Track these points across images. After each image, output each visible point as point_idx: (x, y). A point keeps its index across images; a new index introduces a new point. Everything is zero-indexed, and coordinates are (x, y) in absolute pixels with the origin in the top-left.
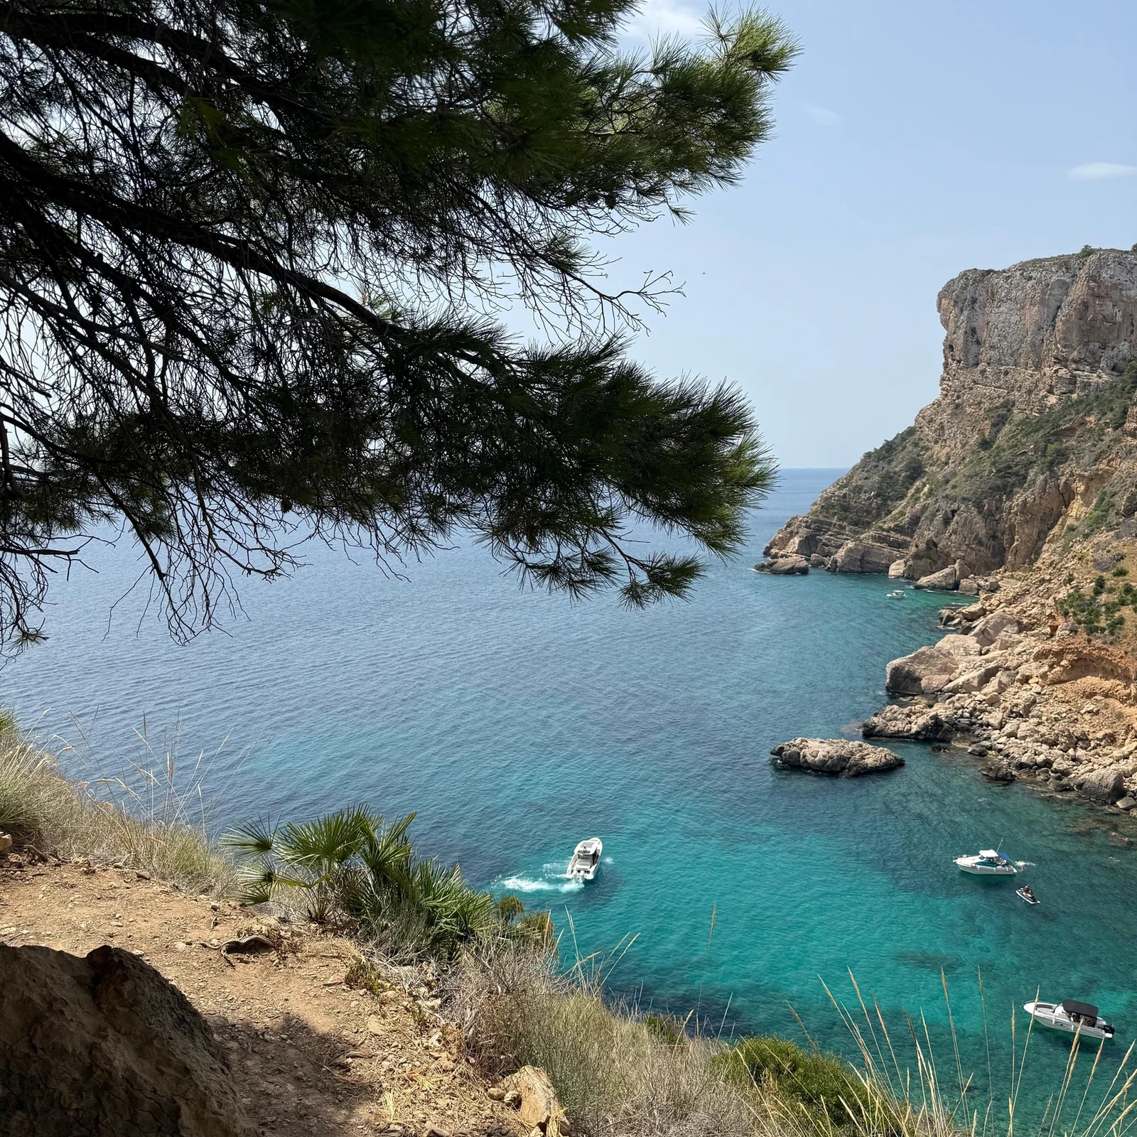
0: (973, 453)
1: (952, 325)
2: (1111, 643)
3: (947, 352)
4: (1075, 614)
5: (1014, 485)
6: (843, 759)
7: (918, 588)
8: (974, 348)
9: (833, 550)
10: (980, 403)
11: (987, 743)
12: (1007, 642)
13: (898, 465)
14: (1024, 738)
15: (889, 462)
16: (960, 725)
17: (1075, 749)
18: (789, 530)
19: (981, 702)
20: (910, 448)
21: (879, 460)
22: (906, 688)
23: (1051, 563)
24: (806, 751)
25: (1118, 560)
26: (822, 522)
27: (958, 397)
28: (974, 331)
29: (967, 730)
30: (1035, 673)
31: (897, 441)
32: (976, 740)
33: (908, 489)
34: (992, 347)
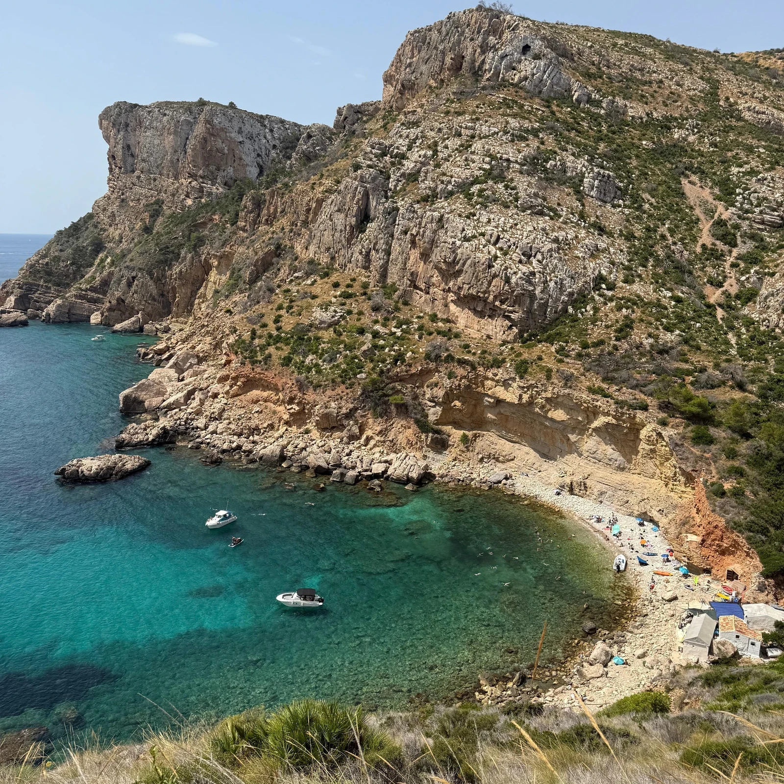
0: (139, 235)
1: (112, 140)
2: (266, 370)
3: (111, 160)
4: (242, 353)
5: (172, 260)
6: (110, 469)
7: (115, 332)
8: (130, 159)
9: (43, 305)
10: (139, 200)
11: (199, 440)
12: (197, 371)
13: (85, 241)
14: (221, 433)
15: (77, 239)
16: (180, 431)
17: (253, 436)
18: (5, 290)
19: (190, 414)
20: (92, 229)
21: (69, 237)
22: (134, 409)
23: (208, 314)
24: (83, 468)
25: (261, 317)
26: (31, 284)
27: (123, 194)
28: (129, 147)
29: (185, 433)
30: (221, 391)
31: (80, 223)
32: (192, 439)
33: (94, 259)
34: (144, 160)
